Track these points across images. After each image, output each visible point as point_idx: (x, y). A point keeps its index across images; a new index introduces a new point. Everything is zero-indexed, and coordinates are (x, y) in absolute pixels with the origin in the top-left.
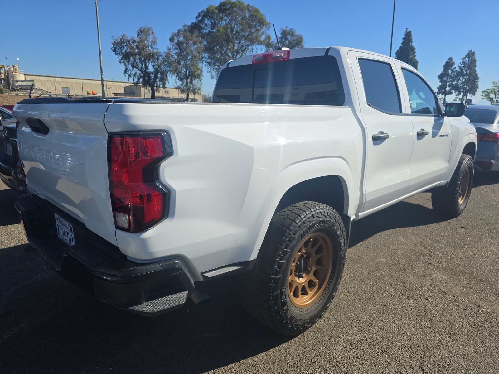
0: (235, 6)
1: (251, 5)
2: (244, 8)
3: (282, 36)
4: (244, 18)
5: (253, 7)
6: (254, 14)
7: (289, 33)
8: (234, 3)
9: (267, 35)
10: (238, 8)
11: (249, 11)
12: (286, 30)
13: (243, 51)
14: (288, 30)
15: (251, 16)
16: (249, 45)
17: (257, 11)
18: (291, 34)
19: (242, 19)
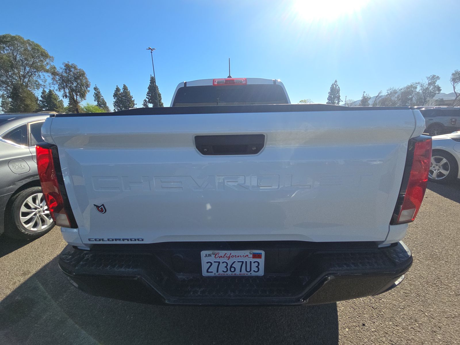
0: (15, 39)
1: (31, 40)
2: (25, 42)
3: (66, 68)
4: (26, 50)
5: (34, 42)
6: (36, 47)
7: (72, 67)
8: (14, 37)
9: (51, 65)
10: (18, 41)
11: (30, 45)
12: (68, 64)
13: (30, 76)
14: (70, 64)
15: (33, 49)
16: (35, 72)
17: (37, 45)
18: (74, 68)
19: (24, 50)
